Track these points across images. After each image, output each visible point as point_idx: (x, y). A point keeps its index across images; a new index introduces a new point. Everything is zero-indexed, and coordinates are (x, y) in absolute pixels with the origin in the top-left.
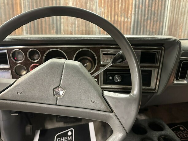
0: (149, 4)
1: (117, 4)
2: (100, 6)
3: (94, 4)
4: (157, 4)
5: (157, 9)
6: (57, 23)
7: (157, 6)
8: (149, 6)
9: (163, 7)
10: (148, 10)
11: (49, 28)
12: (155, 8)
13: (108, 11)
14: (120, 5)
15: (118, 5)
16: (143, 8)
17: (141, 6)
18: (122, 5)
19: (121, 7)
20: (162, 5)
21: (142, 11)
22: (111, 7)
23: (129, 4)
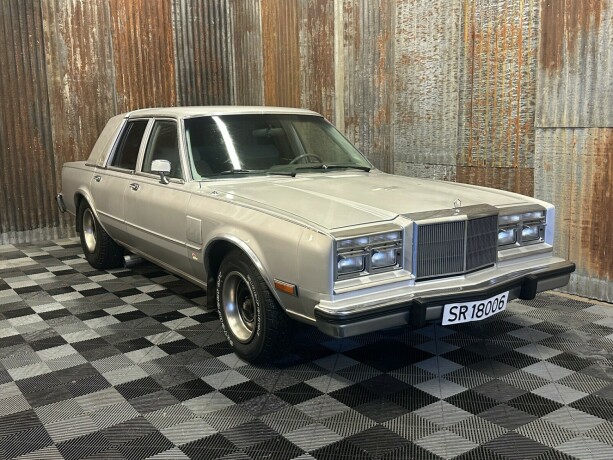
0: (202, 85)
1: (148, 87)
2: (120, 91)
3: (108, 88)
4: (216, 85)
5: (216, 92)
6: (42, 124)
7: (215, 88)
8: (203, 89)
9: (226, 89)
10: (203, 96)
11: (29, 134)
12: (213, 92)
13: (135, 100)
14: (154, 89)
15: (151, 88)
16: (194, 91)
17: (189, 88)
18: (158, 88)
19: (157, 92)
20: (223, 86)
21: (192, 97)
22: (140, 92)
23: (169, 87)
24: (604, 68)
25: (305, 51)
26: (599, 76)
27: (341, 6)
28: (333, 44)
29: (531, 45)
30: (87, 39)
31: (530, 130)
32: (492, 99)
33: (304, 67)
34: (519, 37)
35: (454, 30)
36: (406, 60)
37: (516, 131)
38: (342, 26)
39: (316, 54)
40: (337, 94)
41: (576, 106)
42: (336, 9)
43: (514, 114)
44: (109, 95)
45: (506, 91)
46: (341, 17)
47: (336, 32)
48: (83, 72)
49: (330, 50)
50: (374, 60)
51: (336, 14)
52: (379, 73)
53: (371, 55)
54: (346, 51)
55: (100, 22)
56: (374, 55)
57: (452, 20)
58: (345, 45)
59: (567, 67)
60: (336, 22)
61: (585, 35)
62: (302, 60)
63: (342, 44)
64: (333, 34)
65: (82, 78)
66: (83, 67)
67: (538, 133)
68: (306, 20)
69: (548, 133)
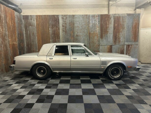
1: (13, 37)
16: (19, 38)
24: (108, 39)
25: (51, 32)
26: (108, 40)
27: (61, 26)
28: (60, 32)
29: (99, 35)
30: (3, 24)
31: (99, 46)
32: (93, 42)
33: (51, 35)
34: (97, 34)
35: (86, 32)
36: (77, 36)
37: (97, 46)
38: (62, 29)
39: (55, 33)
40: (61, 40)
41: (105, 43)
42: (60, 26)
43: (96, 44)
44: (7, 39)
45: (95, 41)
46: (62, 27)
47: (60, 29)
48: (2, 33)
49: (59, 32)
50: (70, 35)
51: (60, 27)
52: (71, 37)
53: (69, 34)
54: (63, 33)
55: (4, 20)
56: (70, 34)
57: (86, 31)
58: (63, 32)
59: (104, 39)
60: (60, 28)
61: (106, 35)
62: (50, 34)
63: (62, 32)
64: (59, 30)
65: (2, 34)
66: (2, 31)
67: (100, 46)
68: (51, 26)
69: (102, 46)
